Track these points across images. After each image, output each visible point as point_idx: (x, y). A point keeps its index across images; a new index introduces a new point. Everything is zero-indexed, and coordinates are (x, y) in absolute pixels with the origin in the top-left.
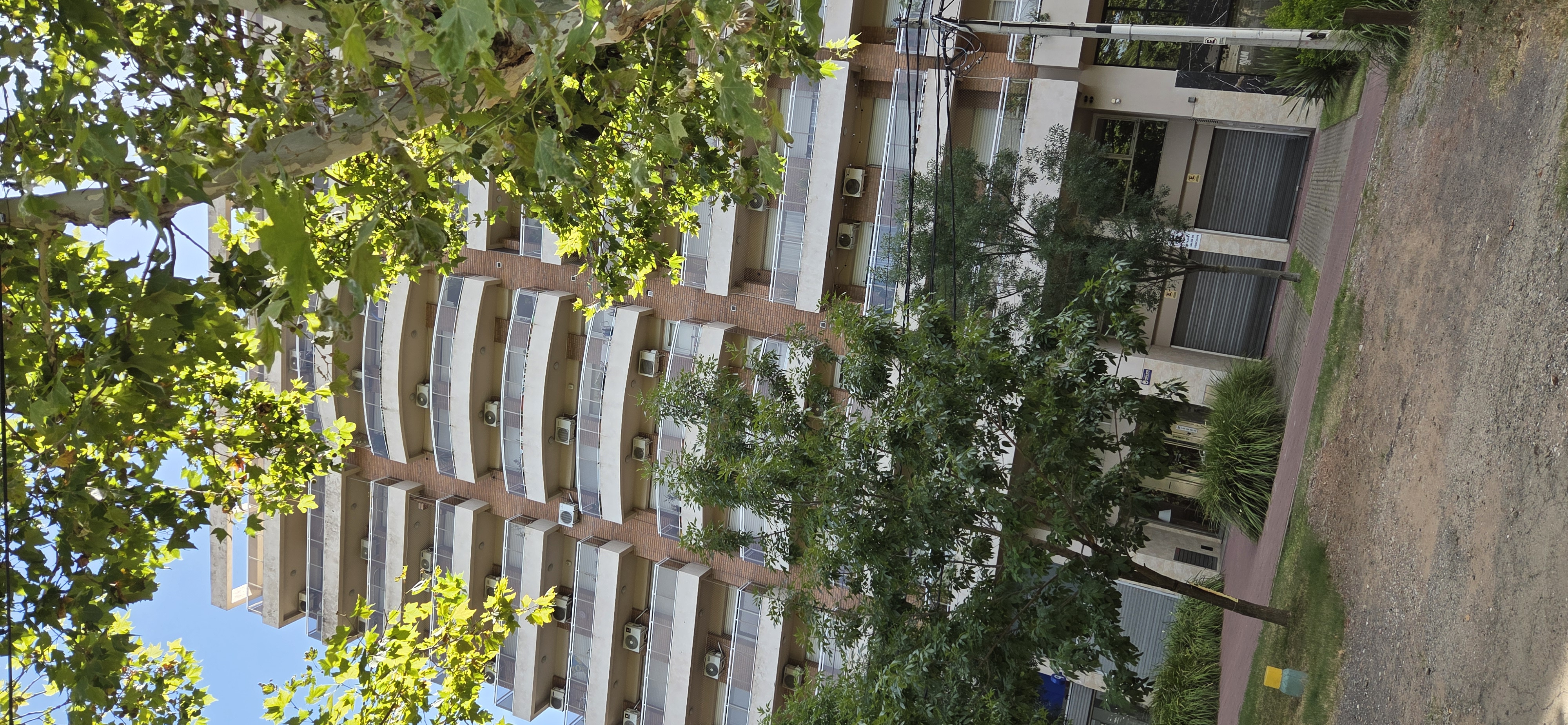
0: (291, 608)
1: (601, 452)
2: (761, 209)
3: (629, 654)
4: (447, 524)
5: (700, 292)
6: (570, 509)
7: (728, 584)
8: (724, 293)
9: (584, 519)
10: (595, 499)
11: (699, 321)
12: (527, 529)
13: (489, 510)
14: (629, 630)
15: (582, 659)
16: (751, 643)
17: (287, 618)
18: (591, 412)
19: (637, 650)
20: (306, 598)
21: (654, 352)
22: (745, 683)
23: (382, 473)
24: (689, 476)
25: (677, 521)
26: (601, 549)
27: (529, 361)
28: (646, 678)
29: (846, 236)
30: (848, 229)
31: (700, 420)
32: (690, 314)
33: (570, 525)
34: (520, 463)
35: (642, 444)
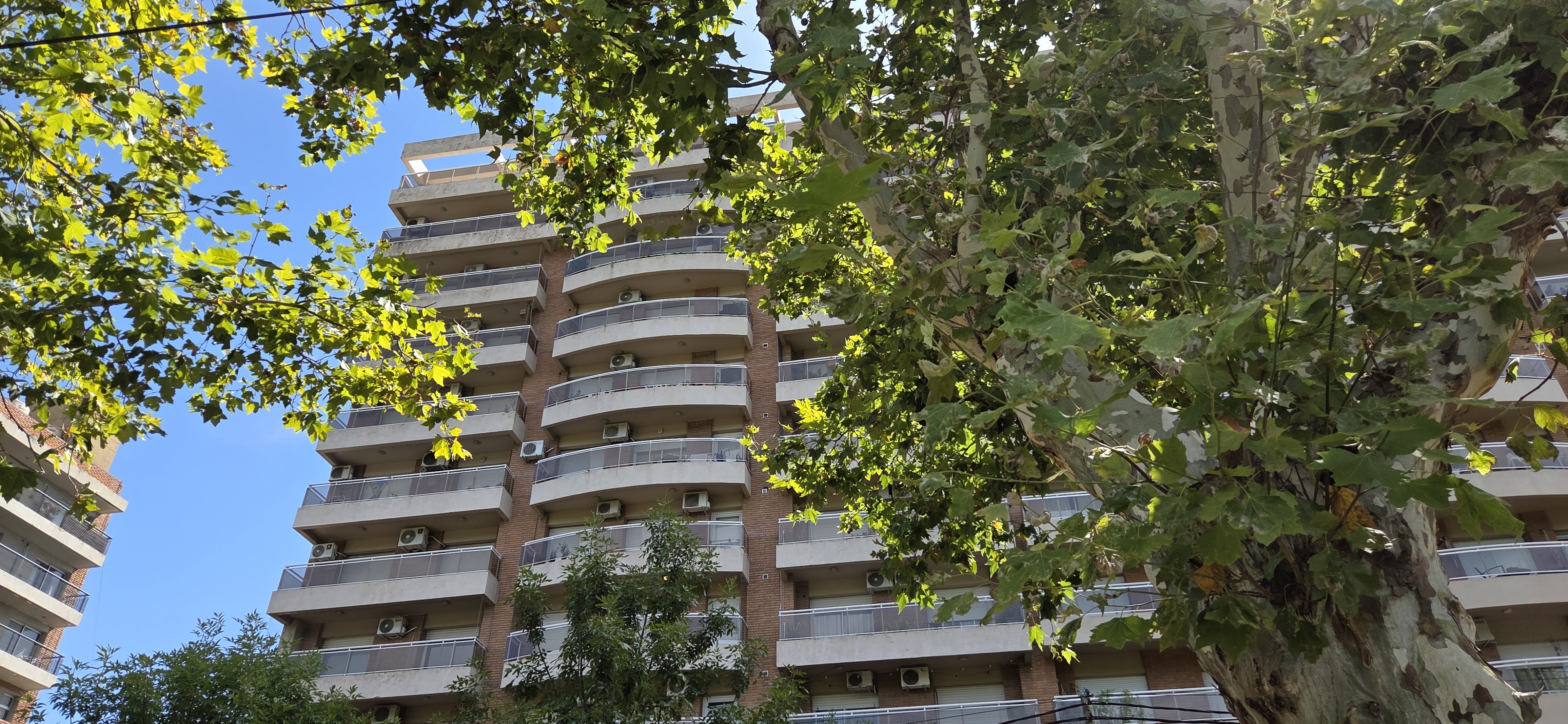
0: (409, 212)
1: (600, 471)
2: (869, 586)
3: (395, 536)
4: (509, 338)
5: (776, 540)
6: (539, 451)
7: (480, 625)
8: (780, 564)
9: (531, 466)
10: (552, 473)
11: (747, 544)
12: (513, 413)
13: (527, 374)
14: (420, 532)
15: (385, 489)
16: (421, 661)
17: (400, 211)
18: (639, 454)
19: (401, 544)
20: (421, 224)
21: (708, 505)
22: (375, 664)
23: (550, 272)
24: (595, 565)
25: (541, 560)
26: (502, 488)
27: (679, 387)
28: (372, 558)
29: (860, 680)
30: (867, 682)
31: (652, 565)
32: (752, 533)
33: (522, 454)
34: (579, 396)
35: (614, 510)
